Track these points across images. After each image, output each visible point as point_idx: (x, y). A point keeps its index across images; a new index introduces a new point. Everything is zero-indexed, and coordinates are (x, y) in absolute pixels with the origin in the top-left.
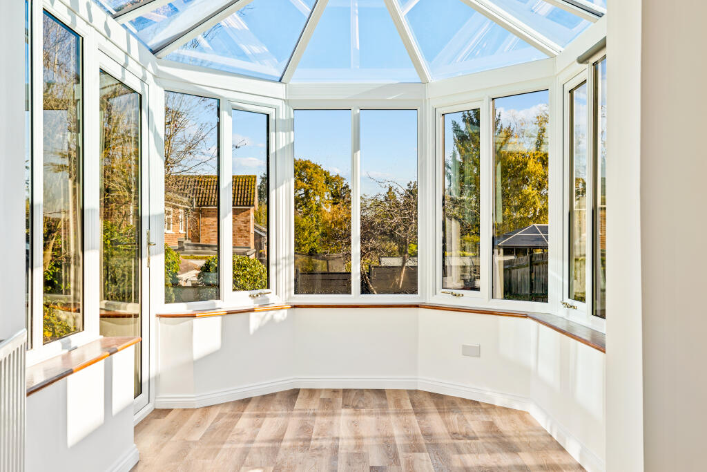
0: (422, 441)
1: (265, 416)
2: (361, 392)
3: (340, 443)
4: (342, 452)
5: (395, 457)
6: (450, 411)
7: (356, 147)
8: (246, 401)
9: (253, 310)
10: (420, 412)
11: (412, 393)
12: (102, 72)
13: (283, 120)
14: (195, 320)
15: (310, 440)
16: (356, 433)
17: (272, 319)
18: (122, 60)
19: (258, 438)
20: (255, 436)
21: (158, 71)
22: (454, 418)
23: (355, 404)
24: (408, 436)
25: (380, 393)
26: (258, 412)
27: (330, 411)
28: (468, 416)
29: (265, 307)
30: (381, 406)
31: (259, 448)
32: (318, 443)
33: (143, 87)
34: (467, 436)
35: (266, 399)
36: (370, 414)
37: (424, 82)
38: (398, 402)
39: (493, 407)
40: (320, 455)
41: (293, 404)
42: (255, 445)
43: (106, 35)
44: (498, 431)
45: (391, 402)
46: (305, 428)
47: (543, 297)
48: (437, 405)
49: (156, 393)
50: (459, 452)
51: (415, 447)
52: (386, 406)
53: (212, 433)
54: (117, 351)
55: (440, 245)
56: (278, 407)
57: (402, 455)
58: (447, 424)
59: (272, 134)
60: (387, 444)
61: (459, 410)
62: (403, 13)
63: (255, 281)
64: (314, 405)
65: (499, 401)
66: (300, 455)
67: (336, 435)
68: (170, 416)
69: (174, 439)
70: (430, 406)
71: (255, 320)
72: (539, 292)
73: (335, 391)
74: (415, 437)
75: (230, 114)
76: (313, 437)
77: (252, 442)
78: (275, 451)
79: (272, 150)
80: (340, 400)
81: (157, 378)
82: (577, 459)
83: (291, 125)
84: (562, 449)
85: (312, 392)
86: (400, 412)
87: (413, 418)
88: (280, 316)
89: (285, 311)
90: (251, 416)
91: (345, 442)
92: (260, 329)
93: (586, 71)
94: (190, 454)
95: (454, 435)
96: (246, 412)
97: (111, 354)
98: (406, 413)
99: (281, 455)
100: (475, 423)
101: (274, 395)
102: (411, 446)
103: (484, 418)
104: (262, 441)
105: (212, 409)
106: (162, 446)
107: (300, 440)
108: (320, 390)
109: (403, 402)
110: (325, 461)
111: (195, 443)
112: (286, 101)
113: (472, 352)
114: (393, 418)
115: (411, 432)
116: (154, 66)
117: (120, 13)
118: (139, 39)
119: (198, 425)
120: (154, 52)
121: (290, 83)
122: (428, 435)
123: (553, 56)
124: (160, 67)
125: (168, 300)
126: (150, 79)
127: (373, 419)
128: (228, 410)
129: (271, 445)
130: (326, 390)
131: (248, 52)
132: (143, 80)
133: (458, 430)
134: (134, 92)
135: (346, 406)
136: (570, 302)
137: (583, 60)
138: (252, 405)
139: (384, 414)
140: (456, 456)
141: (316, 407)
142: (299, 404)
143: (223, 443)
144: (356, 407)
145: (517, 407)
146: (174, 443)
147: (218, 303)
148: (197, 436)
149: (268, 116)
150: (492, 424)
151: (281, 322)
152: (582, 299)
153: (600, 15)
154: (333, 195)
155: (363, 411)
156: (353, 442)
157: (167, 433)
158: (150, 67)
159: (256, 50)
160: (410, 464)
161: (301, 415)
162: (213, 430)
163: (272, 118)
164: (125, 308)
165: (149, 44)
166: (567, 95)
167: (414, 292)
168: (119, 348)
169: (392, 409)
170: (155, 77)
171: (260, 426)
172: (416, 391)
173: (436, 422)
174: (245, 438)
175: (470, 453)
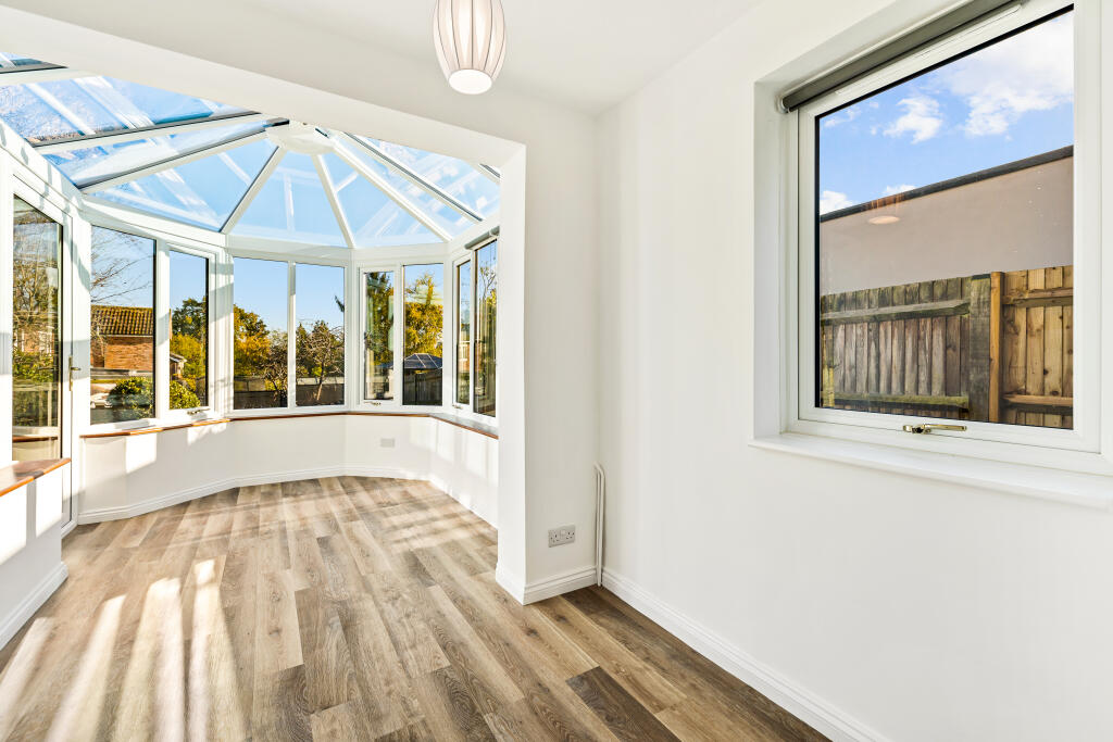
0: (356, 512)
1: (208, 514)
2: (298, 483)
3: (287, 525)
4: (290, 532)
5: (337, 528)
6: (373, 488)
7: (292, 291)
8: (186, 504)
9: (191, 425)
10: (350, 492)
11: (341, 479)
12: (16, 197)
13: (223, 265)
14: (127, 437)
15: (258, 527)
16: (299, 515)
17: (210, 431)
18: (42, 189)
19: (205, 534)
20: (202, 531)
21: (83, 204)
22: (377, 492)
23: (294, 492)
24: (344, 511)
25: (315, 482)
26: (201, 512)
27: (271, 502)
28: (387, 490)
29: (203, 421)
30: (317, 492)
31: (207, 542)
32: (266, 529)
33: (65, 219)
34: (389, 504)
35: (207, 501)
36: (309, 499)
37: (350, 248)
38: (330, 487)
39: (405, 481)
40: (270, 538)
41: (235, 500)
42: (203, 540)
43: (23, 161)
44: (411, 497)
45: (325, 488)
46: (252, 518)
47: (438, 402)
48: (362, 485)
49: (80, 510)
50: (386, 515)
51: (351, 517)
52: (322, 491)
53: (153, 537)
54: (43, 474)
55: (362, 368)
56: (221, 504)
57: (342, 526)
58: (373, 497)
59: (212, 276)
60: (328, 518)
61: (381, 487)
62: (335, 191)
64: (256, 499)
65: (410, 476)
66: (251, 541)
67: (282, 519)
68: (99, 530)
69: (109, 549)
70: (358, 487)
71: (192, 435)
72: (436, 400)
73: (273, 485)
74: (350, 511)
75: (167, 254)
76: (261, 524)
77: (200, 538)
78: (226, 542)
79: (212, 288)
80: (280, 491)
81: (81, 495)
82: (469, 508)
83: (228, 270)
84: (457, 502)
85: (252, 489)
86: (334, 494)
87: (346, 497)
88: (219, 428)
89: (224, 425)
90: (193, 517)
91: (292, 525)
92: (198, 441)
93: (470, 254)
94: (131, 560)
95: (380, 504)
96: (188, 514)
97: (35, 478)
98: (339, 494)
99: (232, 544)
100: (394, 494)
101: (214, 495)
102: (348, 518)
103: (399, 489)
104: (210, 536)
105: (149, 517)
106: (95, 559)
107: (249, 529)
108: (260, 486)
109: (335, 486)
110: (276, 541)
111: (136, 549)
112: (227, 250)
113: (388, 443)
114: (328, 499)
115: (346, 507)
116: (79, 200)
117: (44, 143)
118: (61, 172)
119: (135, 532)
120: (80, 187)
122: (360, 508)
123: (446, 242)
124: (85, 203)
126: (73, 212)
127: (312, 502)
128: (167, 514)
129: (220, 537)
130: (265, 485)
131: (186, 203)
132: (65, 212)
133: (382, 500)
134: (54, 222)
135: (286, 495)
136: (458, 404)
137: (469, 247)
138: (191, 507)
139: (321, 497)
140: (385, 520)
141: (258, 500)
142: (241, 499)
143: (168, 544)
144: (295, 495)
145: (423, 478)
146: (109, 553)
147: (151, 421)
148: (137, 542)
149: (207, 260)
150: (406, 493)
151: (219, 434)
152: (467, 402)
153: (480, 220)
154: (247, 328)
155: (302, 497)
156: (299, 523)
157: (98, 546)
158: (74, 200)
159: (194, 202)
160: (349, 531)
161: (245, 509)
162: (153, 534)
163: (212, 261)
164: (37, 433)
165: (73, 178)
166: (456, 269)
167: (342, 403)
168: (45, 471)
169: (326, 493)
170: (79, 211)
171: (205, 523)
172: (344, 477)
173: (364, 497)
174: (191, 536)
175: (395, 515)
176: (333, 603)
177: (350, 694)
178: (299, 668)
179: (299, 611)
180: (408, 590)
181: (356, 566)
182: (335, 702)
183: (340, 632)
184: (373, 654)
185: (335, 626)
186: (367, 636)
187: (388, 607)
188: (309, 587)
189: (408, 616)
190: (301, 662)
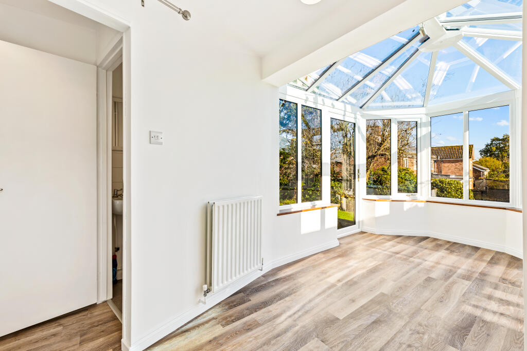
0: (476, 276)
3: (425, 263)
4: (421, 266)
6: (517, 268)
9: (407, 201)
10: (493, 263)
11: (499, 253)
12: (332, 119)
13: (424, 122)
14: (376, 202)
15: (411, 257)
16: (439, 261)
17: (417, 205)
18: (342, 113)
20: (389, 249)
21: (362, 113)
23: (455, 249)
24: (469, 271)
25: (476, 249)
26: (400, 242)
27: (436, 249)
29: (414, 200)
30: (469, 254)
31: (385, 254)
32: (413, 260)
36: (458, 256)
37: (513, 90)
38: (482, 255)
40: (409, 264)
41: (420, 242)
42: (385, 252)
43: (332, 107)
45: (477, 254)
46: (415, 252)
50: (496, 288)
51: (467, 277)
52: (473, 255)
54: (326, 207)
56: (412, 242)
57: (453, 278)
60: (452, 270)
63: (458, 190)
64: (431, 245)
66: (399, 262)
67: (427, 259)
71: (406, 205)
73: (448, 242)
74: (472, 273)
76: (415, 256)
78: (391, 257)
79: (419, 136)
80: (447, 246)
83: (429, 124)
85: (435, 240)
86: (478, 260)
87: (484, 264)
88: (421, 205)
89: (423, 203)
90: (396, 242)
91: (428, 263)
95: (503, 280)
99: (391, 259)
101: (415, 237)
102: (464, 276)
104: (390, 252)
108: (440, 240)
109: (487, 256)
110: (409, 267)
112: (426, 115)
114: (470, 261)
115: (473, 270)
116: (360, 112)
119: (371, 240)
120: (361, 108)
121: (429, 106)
122: (483, 275)
124: (364, 112)
125: (368, 193)
126: (359, 117)
127: (457, 258)
129: (392, 254)
130: (444, 241)
132: (355, 118)
133: (507, 277)
134: (351, 122)
135: (447, 249)
138: (400, 238)
139: (467, 258)
142: (423, 243)
144: (453, 251)
147: (390, 197)
149: (416, 122)
151: (421, 207)
155: (456, 253)
156: (433, 265)
158: (358, 113)
160: (453, 283)
161: (419, 247)
162: (375, 243)
163: (419, 122)
169: (474, 257)
170: (362, 116)
171: (395, 246)
172: (504, 254)
173: (498, 270)
174: (384, 249)
176: (388, 308)
177: (335, 346)
178: (338, 319)
179: (371, 300)
180: (433, 336)
181: (425, 302)
182: (327, 343)
183: (370, 322)
184: (365, 344)
185: (372, 318)
186: (377, 334)
187: (407, 332)
188: (389, 294)
189: (409, 346)
190: (341, 318)
